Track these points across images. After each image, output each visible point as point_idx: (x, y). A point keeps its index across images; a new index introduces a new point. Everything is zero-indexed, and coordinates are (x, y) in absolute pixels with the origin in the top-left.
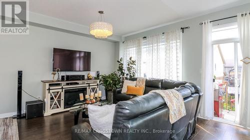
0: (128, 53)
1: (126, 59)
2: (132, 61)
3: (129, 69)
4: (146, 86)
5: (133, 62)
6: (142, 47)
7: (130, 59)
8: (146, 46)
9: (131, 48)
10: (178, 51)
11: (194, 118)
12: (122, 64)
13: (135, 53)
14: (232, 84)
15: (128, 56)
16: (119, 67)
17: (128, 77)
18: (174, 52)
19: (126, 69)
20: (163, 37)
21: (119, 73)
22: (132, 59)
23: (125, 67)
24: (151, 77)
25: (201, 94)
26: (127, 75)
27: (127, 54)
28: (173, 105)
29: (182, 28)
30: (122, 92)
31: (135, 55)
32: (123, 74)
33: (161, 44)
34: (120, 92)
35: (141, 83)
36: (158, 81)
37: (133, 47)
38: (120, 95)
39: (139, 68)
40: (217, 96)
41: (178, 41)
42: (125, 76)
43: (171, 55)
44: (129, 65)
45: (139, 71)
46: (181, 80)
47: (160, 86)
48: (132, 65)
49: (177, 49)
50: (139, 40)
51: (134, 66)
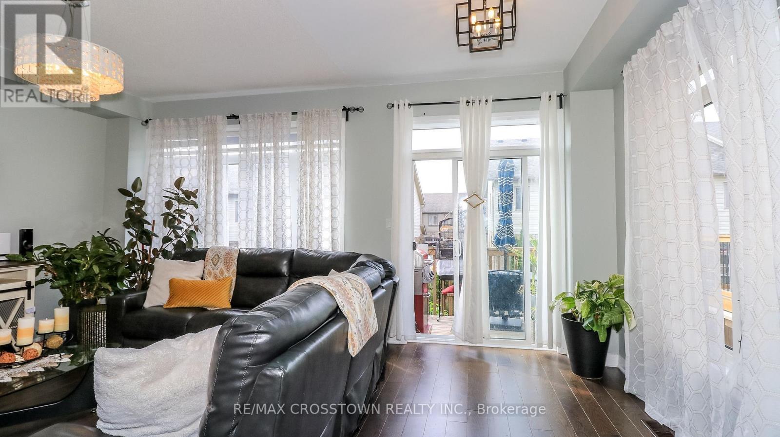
0: (167, 162)
1: (160, 184)
2: (185, 192)
3: (170, 221)
4: (239, 274)
5: (188, 194)
6: (224, 147)
7: (178, 183)
8: (236, 146)
9: (180, 145)
10: (336, 170)
11: (383, 341)
12: (141, 203)
13: (194, 163)
14: (446, 253)
15: (167, 173)
16: (129, 214)
17: (170, 248)
18: (326, 171)
19: (160, 220)
20: (294, 124)
21: (127, 236)
22: (185, 186)
23: (154, 212)
24: (254, 246)
25: (396, 280)
26: (166, 240)
27: (161, 165)
28: (354, 310)
29: (344, 109)
30: (147, 305)
31: (194, 172)
32: (145, 236)
33: (286, 144)
34: (136, 306)
35: (221, 266)
36: (279, 255)
37: (189, 144)
38: (139, 314)
39: (211, 217)
40: (419, 284)
41: (335, 141)
42: (157, 243)
43: (316, 180)
44: (169, 205)
45: (210, 228)
46: (341, 249)
47: (285, 269)
48: (183, 207)
49: (332, 164)
50: (213, 123)
51: (190, 209)
